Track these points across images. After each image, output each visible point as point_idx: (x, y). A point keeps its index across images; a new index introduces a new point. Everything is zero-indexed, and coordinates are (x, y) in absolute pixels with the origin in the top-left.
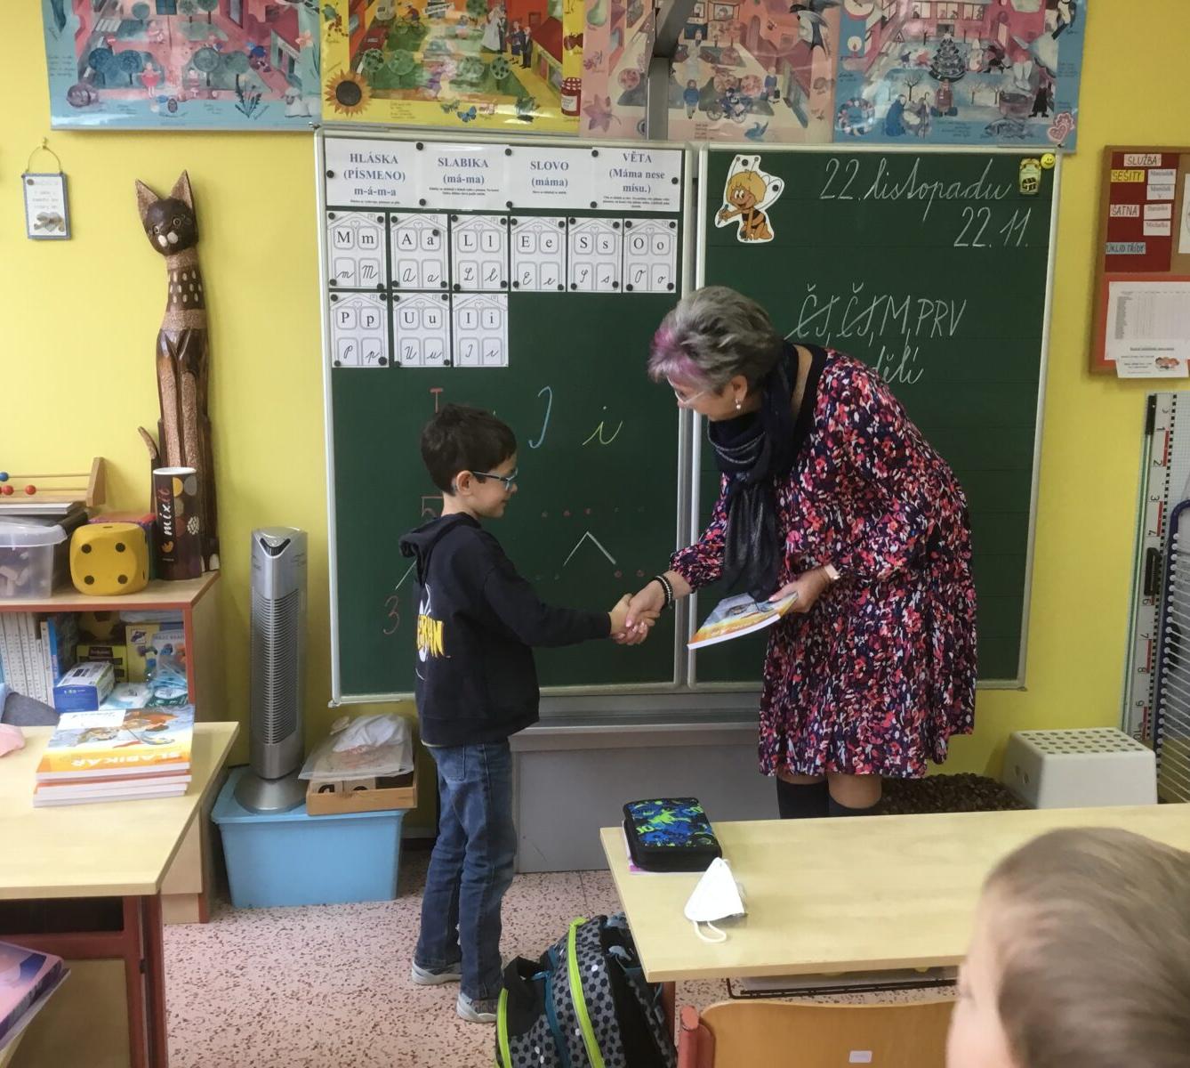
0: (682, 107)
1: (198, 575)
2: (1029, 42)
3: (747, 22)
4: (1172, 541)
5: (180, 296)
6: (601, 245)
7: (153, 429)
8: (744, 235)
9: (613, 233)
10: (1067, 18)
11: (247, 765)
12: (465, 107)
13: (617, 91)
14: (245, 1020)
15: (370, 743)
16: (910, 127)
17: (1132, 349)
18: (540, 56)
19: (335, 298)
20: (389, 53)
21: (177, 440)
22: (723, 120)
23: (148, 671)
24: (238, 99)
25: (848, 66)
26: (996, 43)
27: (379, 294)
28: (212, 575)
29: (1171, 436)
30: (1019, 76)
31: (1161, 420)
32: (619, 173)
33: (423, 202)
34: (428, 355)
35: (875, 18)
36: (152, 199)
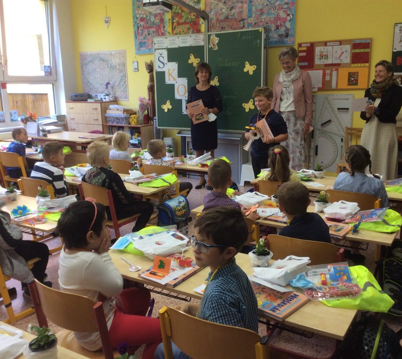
2: (284, 24)
5: (150, 80)
26: (277, 24)
30: (282, 31)
35: (254, 23)
36: (147, 65)
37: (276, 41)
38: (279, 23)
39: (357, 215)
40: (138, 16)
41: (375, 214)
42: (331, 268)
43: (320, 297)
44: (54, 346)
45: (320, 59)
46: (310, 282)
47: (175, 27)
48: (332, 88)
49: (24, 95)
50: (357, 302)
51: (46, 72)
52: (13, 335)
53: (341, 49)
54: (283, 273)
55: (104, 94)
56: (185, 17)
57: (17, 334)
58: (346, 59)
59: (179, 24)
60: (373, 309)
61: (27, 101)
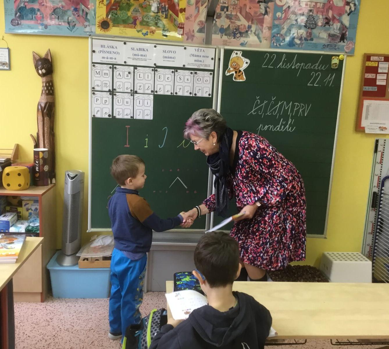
0: (218, 34)
1: (47, 185)
2: (339, 17)
3: (242, 6)
4: (382, 190)
5: (46, 91)
6: (186, 80)
7: (35, 135)
8: (235, 78)
9: (191, 76)
10: (353, 9)
11: (60, 250)
12: (144, 31)
13: (196, 28)
14: (49, 337)
15: (102, 244)
16: (297, 44)
17: (371, 123)
18: (171, 15)
19: (94, 94)
20: (120, 12)
21: (42, 139)
22: (233, 39)
23: (29, 216)
24: (68, 25)
25: (276, 22)
26: (328, 16)
27: (109, 93)
28: (53, 185)
29: (383, 154)
30: (336, 28)
31: (380, 148)
32: (193, 55)
33: (125, 62)
34: (125, 114)
36: (38, 58)
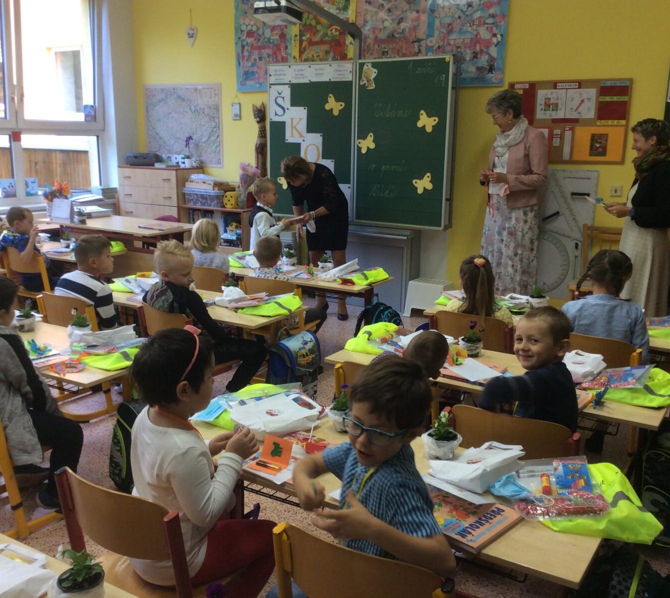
2: (487, 49)
5: (260, 134)
26: (475, 50)
30: (483, 61)
35: (437, 45)
36: (255, 109)
37: (473, 78)
38: (478, 48)
39: (601, 375)
40: (243, 28)
41: (632, 375)
42: (557, 466)
43: (540, 514)
44: (98, 584)
45: (545, 110)
46: (522, 489)
47: (305, 49)
48: (564, 159)
49: (48, 152)
50: (602, 525)
51: (86, 116)
52: (30, 561)
53: (581, 94)
54: (479, 472)
55: (183, 156)
56: (322, 32)
57: (36, 560)
58: (589, 111)
59: (311, 43)
60: (628, 537)
61: (52, 163)
